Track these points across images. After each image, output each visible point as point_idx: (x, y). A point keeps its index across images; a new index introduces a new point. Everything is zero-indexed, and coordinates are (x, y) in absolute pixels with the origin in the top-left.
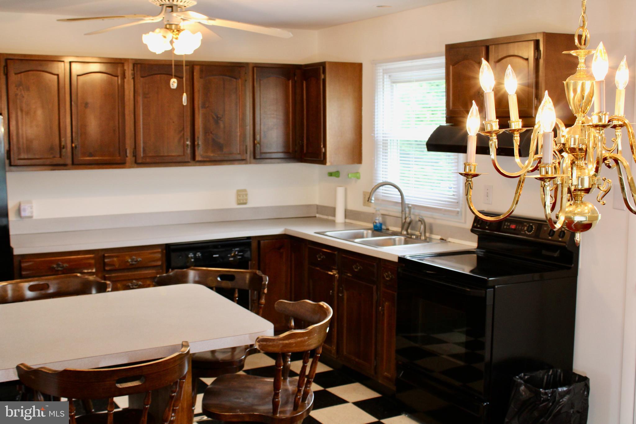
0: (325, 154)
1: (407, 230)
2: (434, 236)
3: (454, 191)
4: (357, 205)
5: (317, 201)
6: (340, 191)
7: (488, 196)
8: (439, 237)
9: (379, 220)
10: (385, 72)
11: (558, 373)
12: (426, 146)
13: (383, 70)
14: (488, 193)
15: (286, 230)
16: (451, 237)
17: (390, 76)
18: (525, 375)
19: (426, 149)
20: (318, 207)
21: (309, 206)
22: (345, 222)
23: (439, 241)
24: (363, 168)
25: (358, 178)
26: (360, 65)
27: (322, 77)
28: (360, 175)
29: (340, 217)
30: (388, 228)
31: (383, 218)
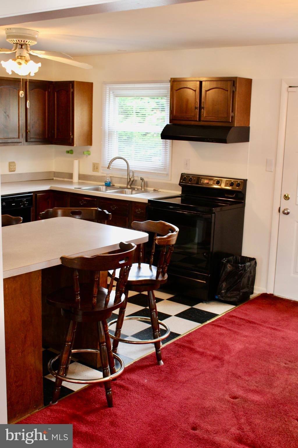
0: (73, 139)
1: (130, 186)
2: (148, 189)
3: (162, 162)
4: (89, 171)
5: (54, 170)
6: (76, 162)
7: (187, 165)
8: (153, 189)
9: (108, 180)
10: (110, 89)
11: (238, 258)
12: (160, 136)
13: (109, 88)
14: (187, 163)
15: (51, 187)
16: (162, 189)
17: (113, 92)
18: (225, 259)
19: (160, 138)
20: (55, 173)
21: (49, 173)
22: (79, 182)
23: (153, 192)
24: (93, 149)
25: (89, 154)
26: (92, 84)
27: (72, 90)
28: (90, 153)
29: (76, 179)
30: (113, 185)
31: (111, 179)
